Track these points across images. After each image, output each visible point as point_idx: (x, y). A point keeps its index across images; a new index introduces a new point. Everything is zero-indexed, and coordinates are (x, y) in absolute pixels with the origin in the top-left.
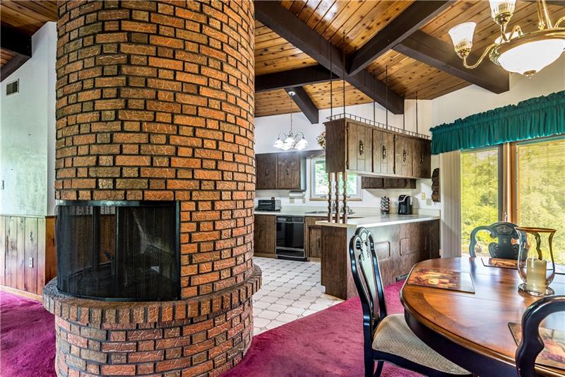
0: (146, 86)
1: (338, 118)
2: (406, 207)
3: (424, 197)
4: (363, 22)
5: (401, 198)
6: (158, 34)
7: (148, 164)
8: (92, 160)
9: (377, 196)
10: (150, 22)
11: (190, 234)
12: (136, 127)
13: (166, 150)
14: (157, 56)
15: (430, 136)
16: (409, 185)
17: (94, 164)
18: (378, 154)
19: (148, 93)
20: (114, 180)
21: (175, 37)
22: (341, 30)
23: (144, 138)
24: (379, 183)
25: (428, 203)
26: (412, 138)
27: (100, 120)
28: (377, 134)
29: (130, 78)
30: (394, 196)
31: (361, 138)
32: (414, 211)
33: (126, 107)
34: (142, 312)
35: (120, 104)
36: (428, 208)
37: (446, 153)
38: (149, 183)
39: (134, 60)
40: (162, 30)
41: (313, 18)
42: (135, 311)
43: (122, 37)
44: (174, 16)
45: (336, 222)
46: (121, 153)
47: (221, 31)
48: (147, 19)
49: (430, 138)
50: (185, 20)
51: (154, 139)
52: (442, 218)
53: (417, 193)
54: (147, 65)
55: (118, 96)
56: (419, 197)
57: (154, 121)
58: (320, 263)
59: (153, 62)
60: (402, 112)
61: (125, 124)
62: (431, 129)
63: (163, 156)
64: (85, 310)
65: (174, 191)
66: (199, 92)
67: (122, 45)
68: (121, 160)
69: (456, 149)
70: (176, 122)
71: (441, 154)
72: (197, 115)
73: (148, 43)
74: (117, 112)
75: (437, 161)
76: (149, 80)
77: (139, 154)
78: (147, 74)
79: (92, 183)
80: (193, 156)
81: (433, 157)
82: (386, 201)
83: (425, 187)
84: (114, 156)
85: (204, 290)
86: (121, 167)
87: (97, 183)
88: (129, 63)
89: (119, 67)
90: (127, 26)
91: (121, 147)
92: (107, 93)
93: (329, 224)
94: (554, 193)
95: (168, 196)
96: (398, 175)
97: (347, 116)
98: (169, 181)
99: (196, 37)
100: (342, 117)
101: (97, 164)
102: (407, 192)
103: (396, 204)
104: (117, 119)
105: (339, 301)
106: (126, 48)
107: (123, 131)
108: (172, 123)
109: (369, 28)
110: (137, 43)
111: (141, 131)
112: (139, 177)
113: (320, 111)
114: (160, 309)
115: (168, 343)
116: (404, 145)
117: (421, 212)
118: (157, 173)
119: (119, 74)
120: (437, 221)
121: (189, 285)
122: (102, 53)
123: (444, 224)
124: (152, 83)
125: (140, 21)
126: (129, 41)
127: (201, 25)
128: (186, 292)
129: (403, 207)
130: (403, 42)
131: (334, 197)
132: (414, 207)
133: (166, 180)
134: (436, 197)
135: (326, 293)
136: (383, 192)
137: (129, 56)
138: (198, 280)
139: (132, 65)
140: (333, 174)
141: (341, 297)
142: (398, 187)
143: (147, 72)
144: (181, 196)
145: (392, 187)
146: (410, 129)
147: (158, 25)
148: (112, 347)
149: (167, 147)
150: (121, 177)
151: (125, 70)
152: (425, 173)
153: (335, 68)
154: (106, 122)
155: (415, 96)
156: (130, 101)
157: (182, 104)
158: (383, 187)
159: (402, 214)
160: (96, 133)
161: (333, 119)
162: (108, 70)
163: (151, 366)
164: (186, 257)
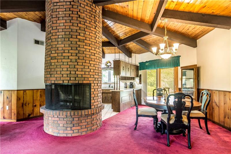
0: (83, 53)
1: (117, 60)
2: (132, 86)
3: (137, 82)
4: (125, 33)
5: (130, 83)
6: (86, 40)
7: (84, 74)
8: (69, 72)
9: (123, 82)
10: (84, 36)
11: (93, 92)
12: (81, 64)
13: (88, 70)
14: (86, 45)
15: (139, 65)
16: (133, 79)
17: (69, 73)
18: (127, 70)
19: (84, 55)
20: (75, 78)
21: (90, 41)
22: (118, 34)
23: (83, 67)
24: (124, 78)
25: (138, 84)
26: (135, 65)
27: (71, 62)
28: (127, 64)
29: (80, 51)
30: (128, 82)
31: (123, 65)
32: (134, 87)
33: (79, 59)
34: (84, 112)
35: (77, 58)
36: (138, 86)
37: (143, 70)
38: (84, 79)
39: (81, 46)
40: (87, 38)
41: (111, 30)
42: (82, 112)
43: (77, 40)
44: (89, 35)
45: (117, 90)
46: (77, 71)
47: (99, 39)
48: (83, 36)
49: (139, 66)
50: (92, 36)
51: (85, 67)
52: (142, 89)
53: (135, 82)
54: (84, 48)
55: (76, 56)
56: (135, 83)
57: (85, 62)
58: (111, 105)
59: (85, 47)
60: (131, 57)
61: (78, 63)
62: (139, 63)
63: (88, 72)
64: (69, 113)
65: (90, 81)
66: (95, 55)
67: (77, 42)
68: (77, 72)
69: (146, 69)
70: (90, 63)
71: (142, 70)
72: (94, 61)
73: (84, 42)
74: (76, 60)
75: (141, 72)
76: (84, 52)
77: (82, 71)
78: (83, 50)
79: (69, 79)
80: (94, 72)
81: (139, 71)
82: (126, 84)
83: (137, 80)
84: (75, 71)
85: (96, 106)
86: (77, 74)
87: (70, 78)
88: (79, 47)
89: (77, 48)
90: (78, 37)
91: (77, 69)
92: (73, 54)
93: (114, 91)
94: (167, 82)
95: (88, 82)
96: (131, 76)
97: (120, 59)
98: (89, 78)
99: (94, 41)
100: (119, 59)
101: (70, 73)
102: (132, 81)
103: (129, 85)
104: (76, 61)
105: (118, 113)
106: (78, 43)
107: (78, 65)
108: (89, 63)
109: (126, 35)
110: (81, 42)
111: (82, 65)
112: (82, 77)
113: (105, 54)
114: (88, 111)
115: (89, 120)
116: (133, 68)
117: (136, 87)
118: (86, 76)
119: (77, 49)
120: (141, 90)
121: (93, 105)
122: (71, 43)
123: (143, 90)
124: (85, 52)
125: (82, 36)
126: (79, 41)
127: (95, 37)
128: (93, 107)
129: (131, 86)
130: (136, 41)
131: (116, 83)
132: (134, 86)
133: (88, 78)
134: (140, 83)
135: (113, 111)
136: (125, 81)
137: (79, 45)
138: (95, 104)
139: (80, 48)
140: (116, 76)
141: (118, 112)
142: (130, 80)
143: (83, 49)
144: (91, 82)
145: (128, 80)
146: (134, 63)
147: (86, 37)
148: (75, 122)
149: (88, 69)
150: (77, 77)
151: (78, 49)
152: (137, 76)
153: (116, 44)
154: (73, 62)
155: (135, 53)
156: (80, 57)
157: (91, 58)
158: (125, 80)
159: (131, 88)
160: (70, 65)
161: (116, 59)
162: (73, 48)
163: (85, 126)
164: (92, 98)
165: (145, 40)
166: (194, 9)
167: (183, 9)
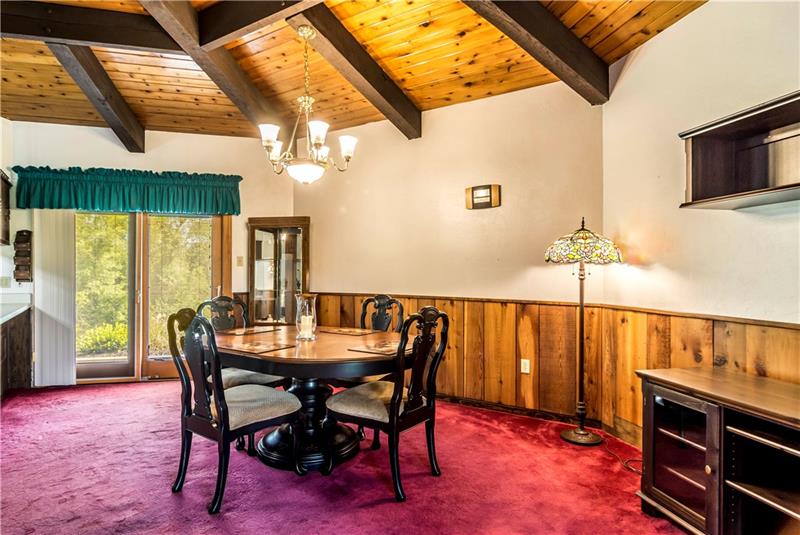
15: (13, 177)
37: (46, 211)
49: (14, 181)
69: (68, 207)
71: (35, 210)
75: (25, 219)
120: (28, 311)
134: (24, 275)
152: (7, 236)
165: (108, 66)
166: (378, 46)
167: (357, 27)
